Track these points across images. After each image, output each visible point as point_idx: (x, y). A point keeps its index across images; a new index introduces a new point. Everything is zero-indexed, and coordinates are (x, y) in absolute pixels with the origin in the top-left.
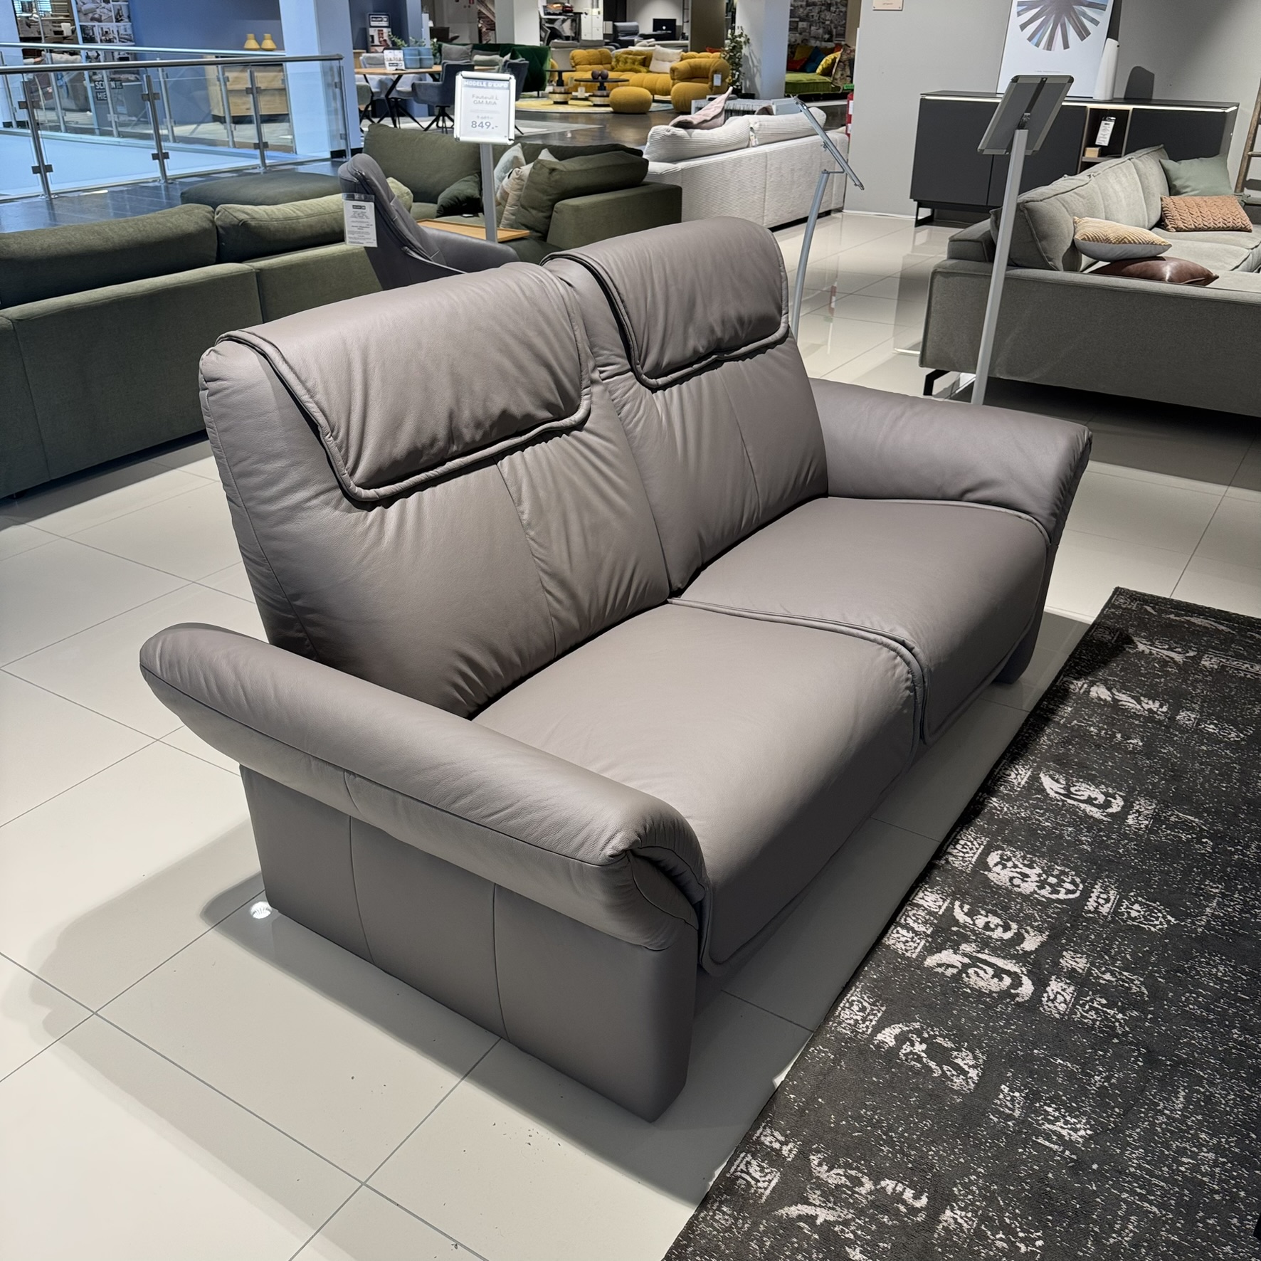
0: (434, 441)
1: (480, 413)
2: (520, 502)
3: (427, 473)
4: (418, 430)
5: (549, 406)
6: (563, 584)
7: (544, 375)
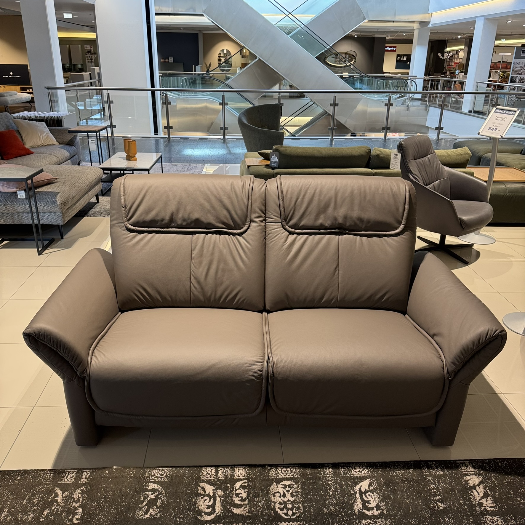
0: (163, 220)
1: (186, 216)
2: (194, 250)
3: (160, 229)
4: (157, 215)
5: (224, 223)
6: (199, 282)
7: (225, 212)
